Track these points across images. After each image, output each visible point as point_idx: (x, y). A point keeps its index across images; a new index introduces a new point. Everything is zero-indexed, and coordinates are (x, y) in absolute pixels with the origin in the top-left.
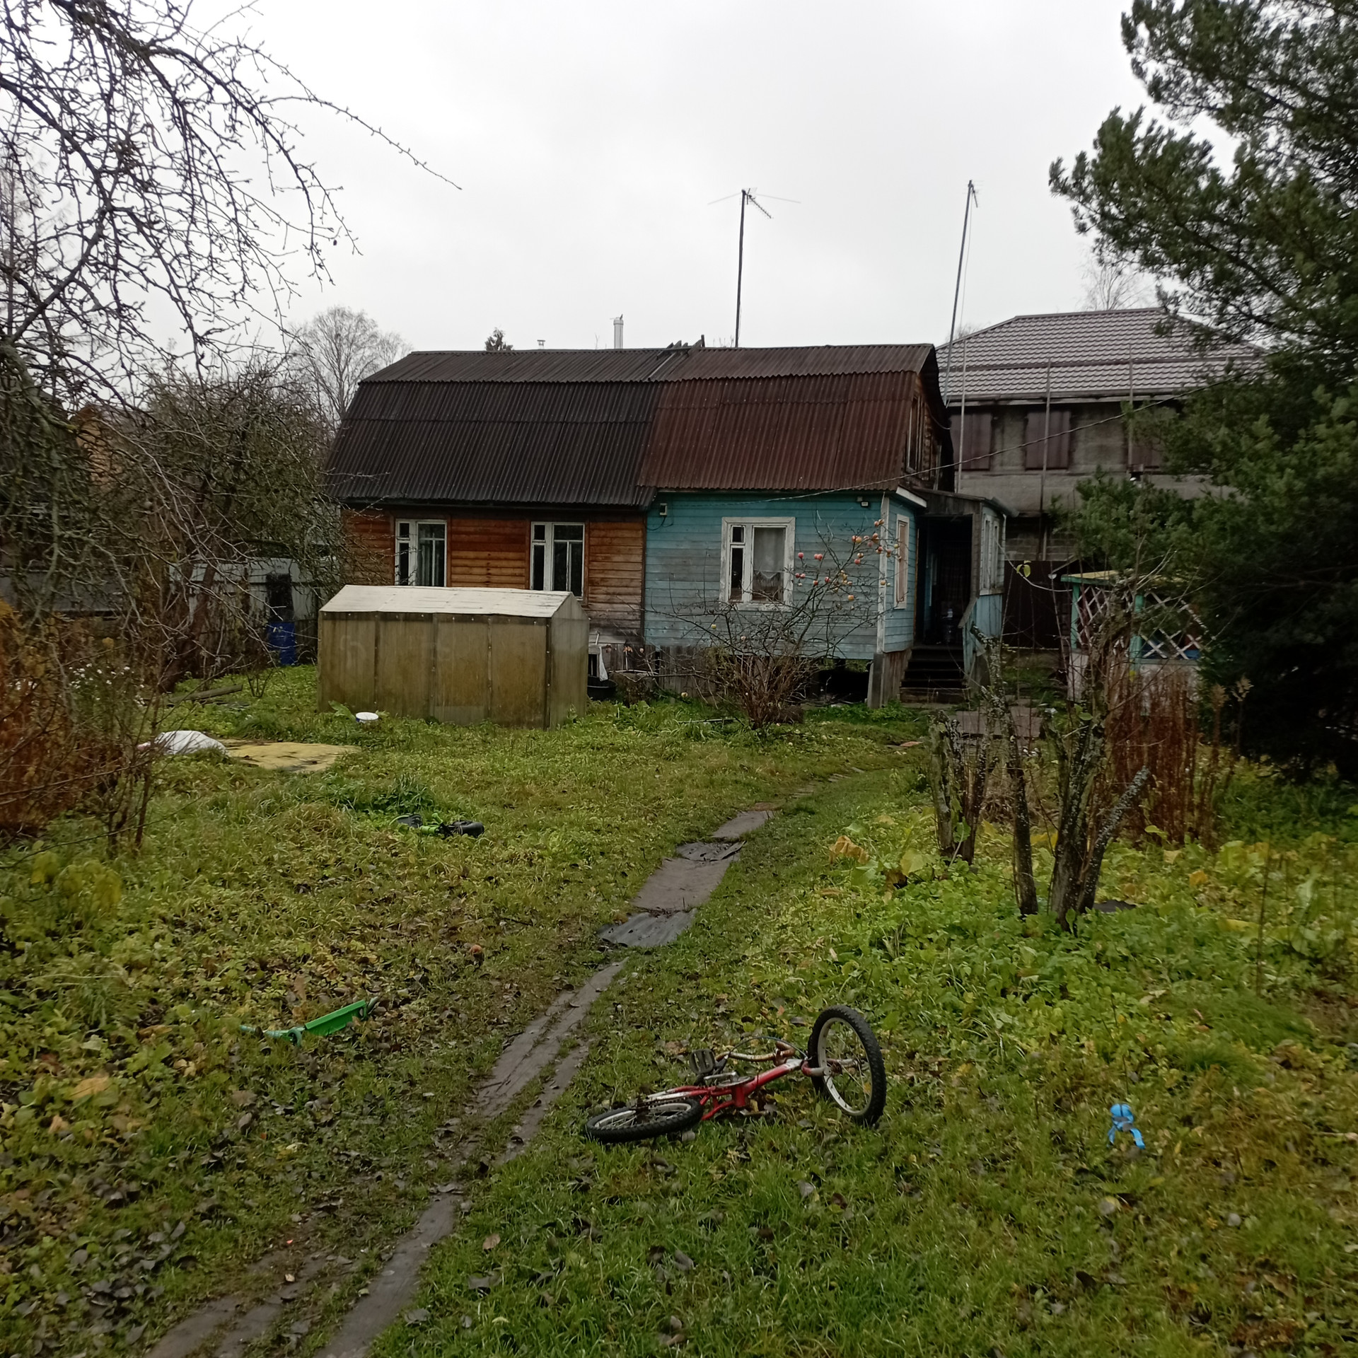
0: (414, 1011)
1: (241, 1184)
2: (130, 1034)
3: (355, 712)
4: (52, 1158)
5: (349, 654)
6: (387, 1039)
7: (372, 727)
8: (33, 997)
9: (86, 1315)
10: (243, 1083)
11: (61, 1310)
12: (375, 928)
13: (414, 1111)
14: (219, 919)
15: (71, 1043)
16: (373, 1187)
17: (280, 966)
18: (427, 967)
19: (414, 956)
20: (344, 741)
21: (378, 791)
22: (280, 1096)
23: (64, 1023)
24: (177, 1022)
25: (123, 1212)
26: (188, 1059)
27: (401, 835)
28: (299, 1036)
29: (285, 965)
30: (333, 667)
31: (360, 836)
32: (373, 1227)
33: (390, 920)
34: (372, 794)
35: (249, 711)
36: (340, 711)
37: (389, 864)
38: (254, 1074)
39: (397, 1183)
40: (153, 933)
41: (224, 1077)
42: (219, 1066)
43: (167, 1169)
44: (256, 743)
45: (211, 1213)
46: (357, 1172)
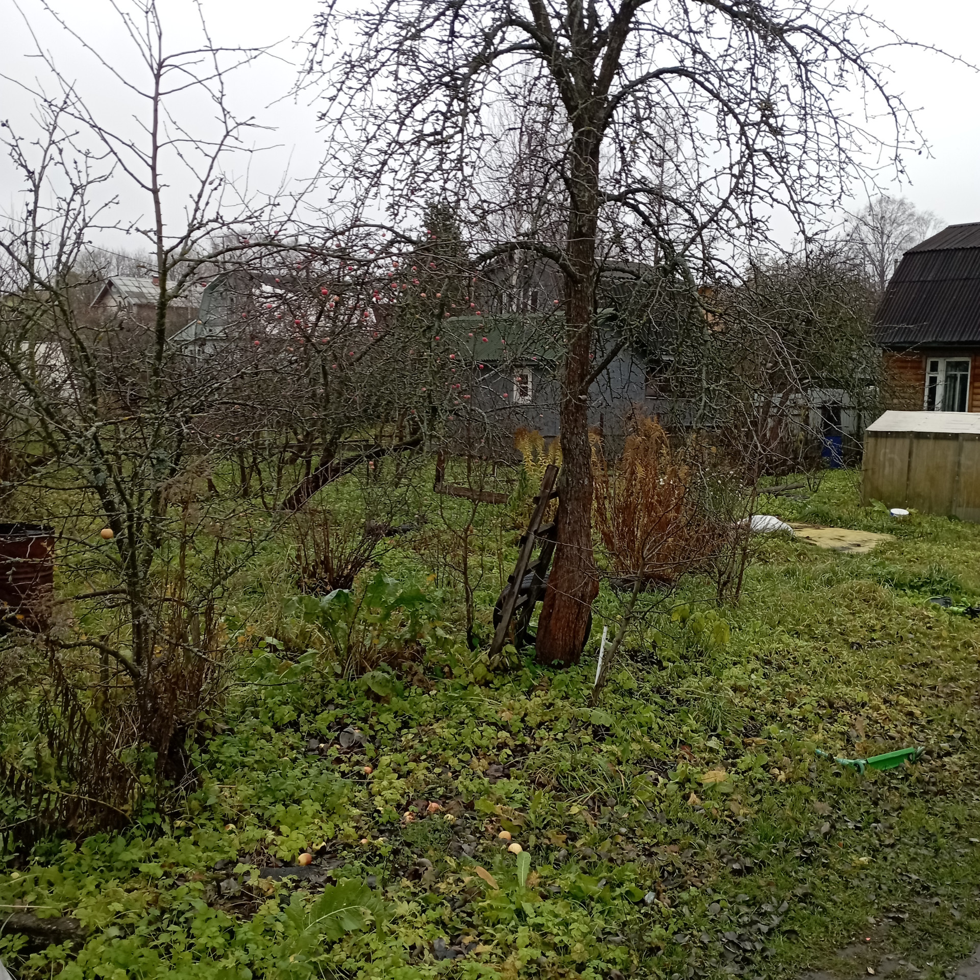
0: (954, 763)
1: (826, 879)
2: (738, 741)
3: (889, 508)
4: (692, 826)
5: (887, 464)
6: (934, 784)
7: (904, 521)
8: (675, 702)
9: (721, 955)
10: (821, 796)
11: (704, 947)
12: (916, 686)
13: (963, 851)
14: (796, 663)
15: (699, 740)
16: (933, 909)
17: (844, 707)
18: (965, 728)
19: (952, 716)
20: (881, 530)
21: (914, 574)
22: (851, 812)
23: (695, 726)
24: (770, 738)
25: (742, 880)
26: (780, 769)
27: (935, 613)
28: (862, 767)
29: (847, 707)
30: (873, 473)
31: (901, 610)
32: (936, 945)
33: (928, 682)
34: (909, 577)
35: (809, 503)
36: (878, 506)
37: (925, 635)
38: (829, 790)
39: (952, 911)
40: (750, 667)
41: (807, 789)
42: (802, 779)
43: (771, 853)
44: (814, 527)
45: (804, 898)
46: (918, 893)
